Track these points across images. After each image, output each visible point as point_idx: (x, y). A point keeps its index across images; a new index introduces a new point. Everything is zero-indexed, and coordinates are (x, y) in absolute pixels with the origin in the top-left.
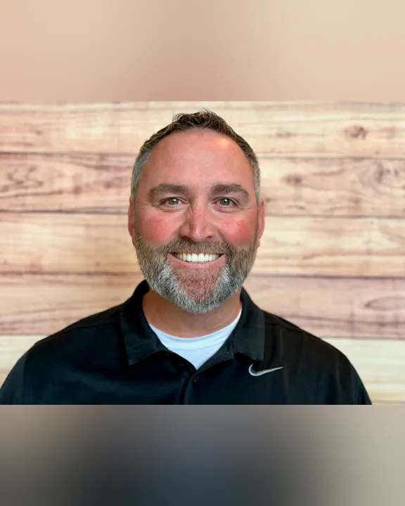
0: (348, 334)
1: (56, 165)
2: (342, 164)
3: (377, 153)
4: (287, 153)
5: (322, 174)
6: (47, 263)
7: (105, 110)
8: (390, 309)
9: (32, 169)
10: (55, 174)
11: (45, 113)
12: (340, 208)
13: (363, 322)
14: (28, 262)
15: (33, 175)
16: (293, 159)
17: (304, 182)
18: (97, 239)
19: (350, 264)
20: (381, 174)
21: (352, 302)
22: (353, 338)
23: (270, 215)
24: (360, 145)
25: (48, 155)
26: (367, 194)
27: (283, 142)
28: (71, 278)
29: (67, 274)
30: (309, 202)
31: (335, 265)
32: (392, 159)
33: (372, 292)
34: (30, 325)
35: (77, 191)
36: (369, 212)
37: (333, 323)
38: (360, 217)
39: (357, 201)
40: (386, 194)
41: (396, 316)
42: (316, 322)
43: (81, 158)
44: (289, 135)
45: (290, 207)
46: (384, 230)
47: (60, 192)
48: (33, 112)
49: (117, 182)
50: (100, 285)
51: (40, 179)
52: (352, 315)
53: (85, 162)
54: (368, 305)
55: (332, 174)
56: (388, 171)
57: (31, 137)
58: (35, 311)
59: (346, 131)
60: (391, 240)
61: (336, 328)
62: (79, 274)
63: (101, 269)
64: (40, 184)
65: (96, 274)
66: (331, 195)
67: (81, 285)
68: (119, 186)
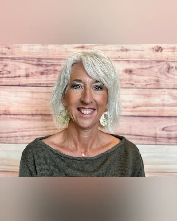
0: (154, 143)
1: (17, 63)
3: (167, 59)
4: (126, 58)
5: (142, 69)
6: (12, 110)
8: (173, 131)
9: (6, 65)
10: (17, 68)
12: (150, 84)
13: (161, 137)
14: (4, 109)
15: (6, 68)
16: (128, 61)
17: (133, 72)
18: (37, 99)
19: (154, 110)
20: (169, 68)
21: (156, 128)
22: (156, 144)
24: (159, 55)
25: (13, 59)
26: (163, 78)
27: (124, 54)
28: (24, 117)
29: (22, 115)
30: (135, 82)
31: (148, 111)
32: (174, 62)
33: (165, 123)
34: (6, 139)
35: (27, 76)
36: (163, 86)
37: (147, 138)
38: (159, 88)
39: (158, 81)
40: (171, 78)
42: (139, 137)
43: (29, 60)
44: (127, 50)
45: (127, 84)
46: (171, 95)
47: (19, 76)
49: (46, 72)
50: (38, 120)
51: (9, 70)
52: (156, 134)
53: (31, 62)
54: (163, 129)
55: (147, 68)
56: (172, 67)
57: (5, 50)
58: (7, 133)
59: (153, 49)
60: (174, 99)
61: (148, 140)
62: (29, 115)
63: (39, 113)
64: (10, 72)
65: (36, 115)
66: (146, 78)
67: (29, 120)
68: (47, 74)
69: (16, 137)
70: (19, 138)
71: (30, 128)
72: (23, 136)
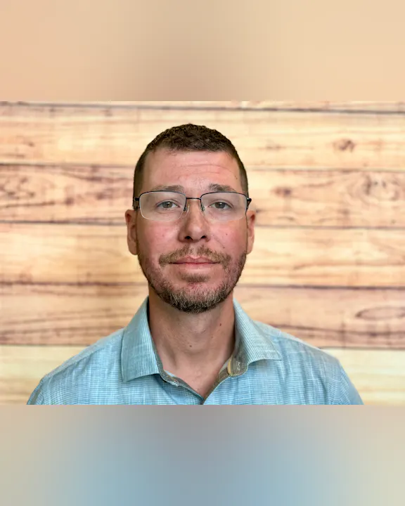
0: (339, 344)
1: (46, 175)
2: (331, 176)
3: (365, 165)
4: (277, 165)
5: (312, 186)
6: (37, 273)
7: (97, 122)
8: (381, 319)
9: (24, 180)
10: (47, 185)
11: (37, 125)
12: (330, 219)
13: (354, 332)
14: (18, 272)
15: (24, 186)
16: (282, 171)
17: (295, 193)
18: (89, 250)
19: (339, 275)
20: (369, 186)
21: (342, 312)
22: (344, 348)
23: (260, 226)
24: (348, 158)
25: (40, 167)
26: (355, 205)
27: (271, 156)
28: (61, 289)
29: (57, 284)
30: (298, 213)
31: (325, 276)
32: (379, 172)
33: (364, 302)
34: (21, 335)
35: (69, 202)
36: (357, 223)
37: (323, 334)
38: (350, 228)
39: (346, 212)
40: (374, 205)
41: (388, 326)
42: (307, 332)
43: (74, 170)
44: (278, 148)
45: (280, 218)
46: (374, 241)
47: (52, 203)
48: (25, 125)
49: (109, 193)
50: (90, 296)
51: (32, 190)
52: (343, 325)
53: (76, 173)
54: (359, 315)
55: (321, 186)
56: (376, 183)
57: (23, 149)
58: (25, 322)
59: (334, 144)
60: (381, 250)
61: (327, 338)
62: (71, 284)
63: (93, 279)
64: (32, 195)
65: (87, 284)
66: (320, 206)
67: (72, 295)
68: (111, 197)
69: (44, 331)
70: (50, 333)
71: (73, 312)
72: (58, 331)
